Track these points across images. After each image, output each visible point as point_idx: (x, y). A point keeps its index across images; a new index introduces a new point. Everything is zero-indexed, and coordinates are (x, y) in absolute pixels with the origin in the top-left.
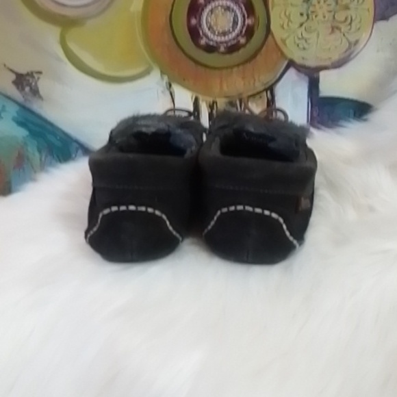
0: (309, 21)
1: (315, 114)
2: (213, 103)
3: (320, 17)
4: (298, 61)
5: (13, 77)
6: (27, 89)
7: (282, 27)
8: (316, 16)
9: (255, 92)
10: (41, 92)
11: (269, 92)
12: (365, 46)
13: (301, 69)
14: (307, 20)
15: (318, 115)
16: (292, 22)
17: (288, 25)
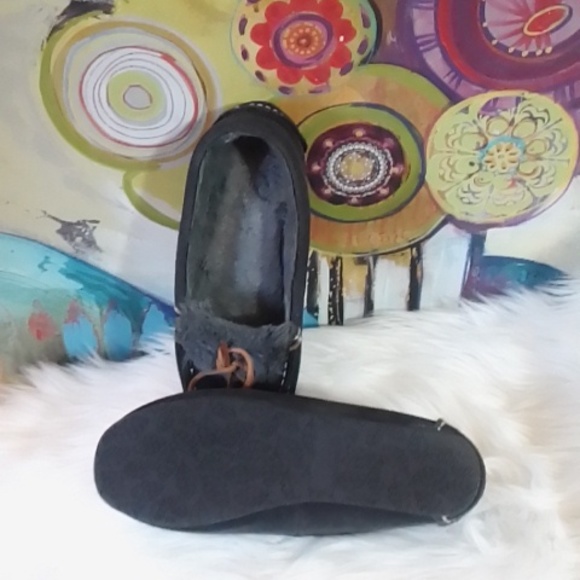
0: (481, 172)
1: (474, 274)
2: (338, 258)
3: (498, 168)
4: (459, 216)
5: (59, 226)
6: (79, 239)
7: (442, 177)
8: (492, 167)
9: (396, 248)
10: (99, 243)
11: (414, 250)
12: (555, 202)
13: (461, 225)
14: (477, 171)
15: (479, 275)
16: (456, 172)
17: (450, 175)
